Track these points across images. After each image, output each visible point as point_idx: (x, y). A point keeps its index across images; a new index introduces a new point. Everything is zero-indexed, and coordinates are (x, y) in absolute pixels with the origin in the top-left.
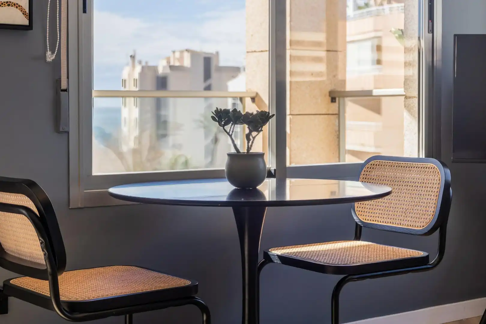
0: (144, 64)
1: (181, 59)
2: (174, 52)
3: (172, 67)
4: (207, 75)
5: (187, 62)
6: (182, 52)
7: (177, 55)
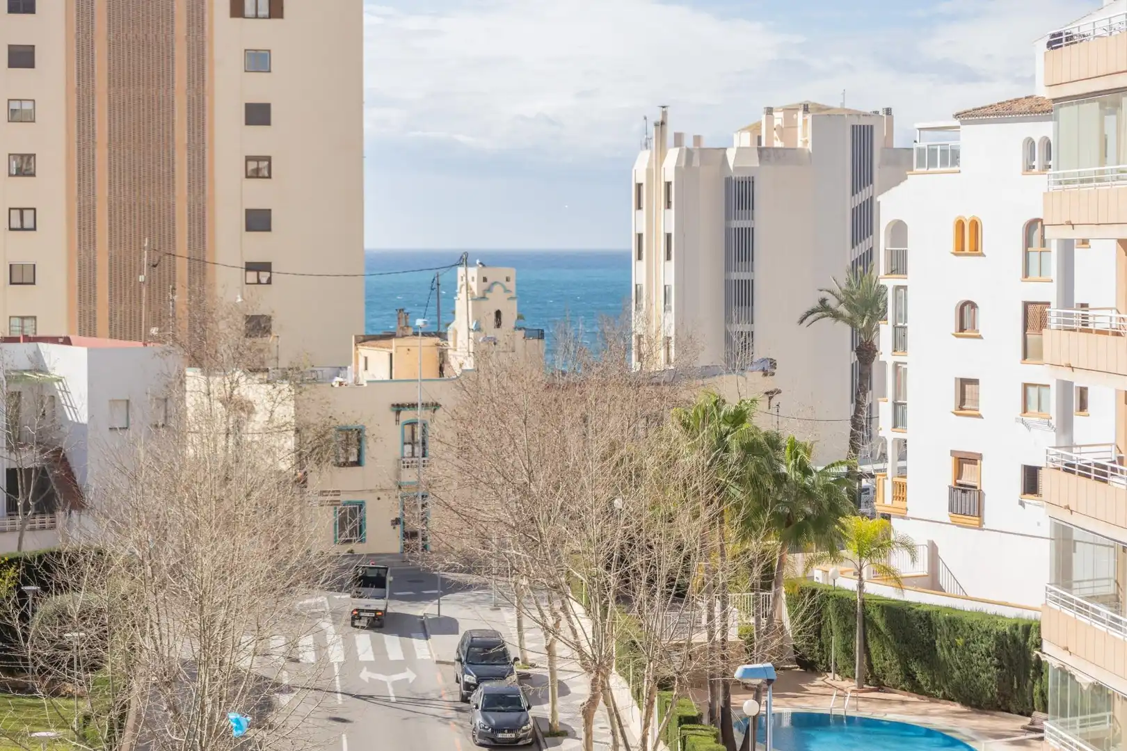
0: (688, 143)
1: (788, 129)
2: (770, 111)
3: (764, 153)
4: (862, 175)
5: (803, 138)
6: (790, 110)
7: (778, 118)
